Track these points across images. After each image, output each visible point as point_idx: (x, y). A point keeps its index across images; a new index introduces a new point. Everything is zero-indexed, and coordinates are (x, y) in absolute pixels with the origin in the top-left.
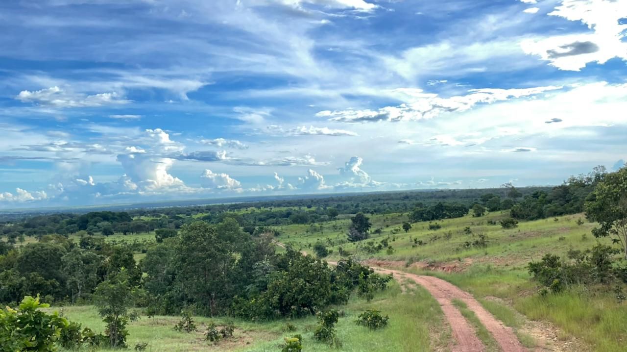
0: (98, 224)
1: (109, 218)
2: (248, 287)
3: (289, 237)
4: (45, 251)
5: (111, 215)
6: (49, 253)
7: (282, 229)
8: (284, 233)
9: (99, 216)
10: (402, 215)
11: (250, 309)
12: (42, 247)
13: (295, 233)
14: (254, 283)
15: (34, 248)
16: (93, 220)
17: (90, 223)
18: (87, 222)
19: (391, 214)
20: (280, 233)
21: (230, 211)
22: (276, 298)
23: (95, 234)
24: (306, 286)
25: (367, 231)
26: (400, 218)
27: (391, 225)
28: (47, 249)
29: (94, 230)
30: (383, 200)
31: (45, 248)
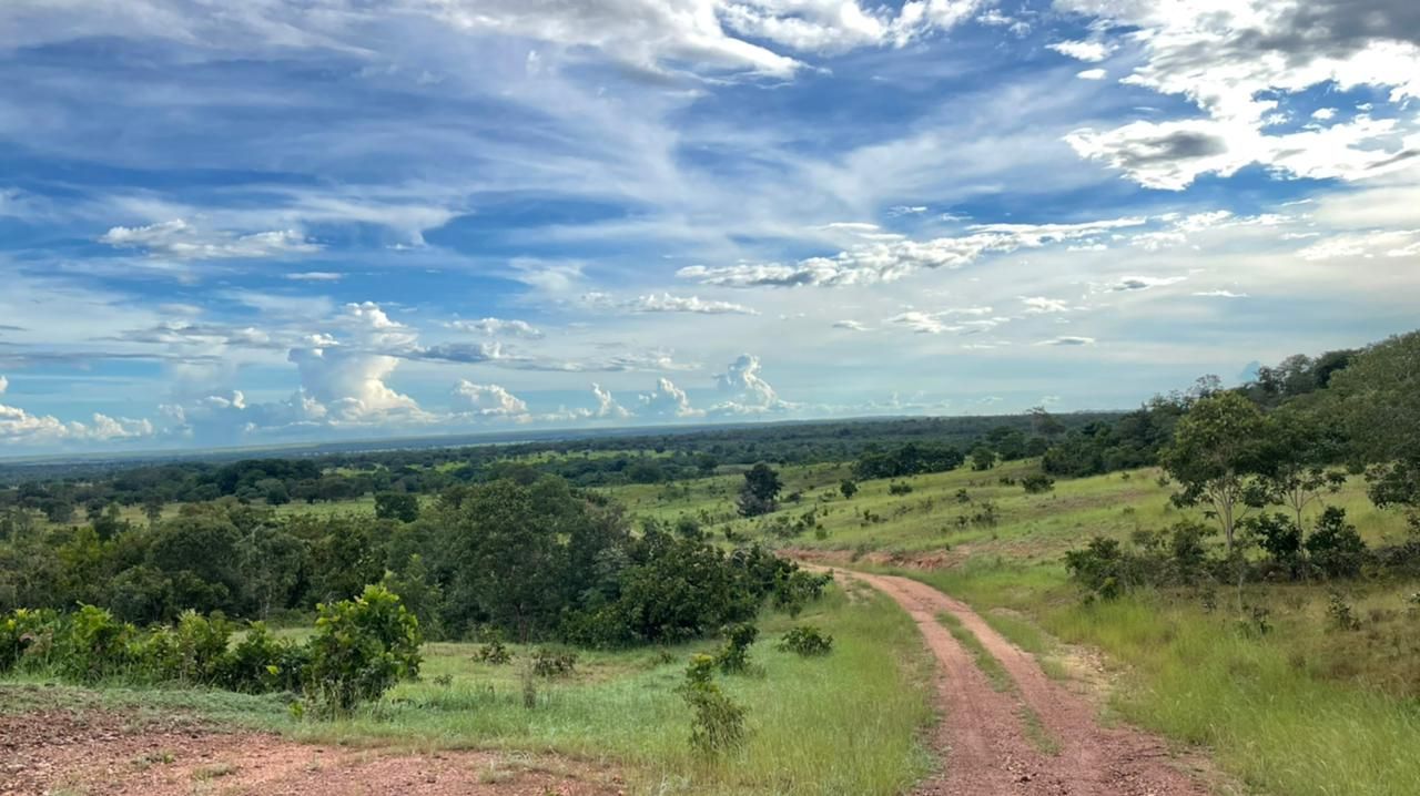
0: (257, 483)
1: (278, 470)
2: (587, 593)
4: (204, 533)
5: (281, 467)
6: (210, 534)
7: (612, 493)
8: (616, 500)
9: (258, 468)
10: (838, 467)
11: (592, 629)
12: (197, 525)
13: (636, 501)
14: (595, 585)
15: (181, 527)
16: (248, 475)
17: (243, 481)
18: (235, 478)
19: (817, 466)
21: (508, 458)
22: (638, 611)
23: (252, 501)
24: (688, 589)
25: (775, 497)
26: (835, 472)
27: (819, 485)
28: (205, 530)
29: (250, 494)
30: (800, 437)
31: (204, 527)
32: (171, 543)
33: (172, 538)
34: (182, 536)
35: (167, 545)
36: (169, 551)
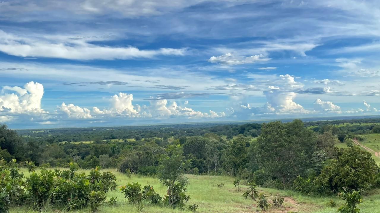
0: (250, 131)
1: (257, 127)
2: (308, 170)
3: (370, 142)
4: (198, 142)
5: (257, 126)
6: (200, 142)
8: (367, 139)
9: (251, 126)
11: (307, 186)
12: (197, 139)
13: (374, 140)
14: (312, 167)
15: (192, 139)
16: (247, 128)
17: (246, 130)
18: (244, 129)
20: (364, 139)
21: (332, 125)
22: (326, 179)
23: (248, 136)
29: (247, 134)
31: (199, 139)
32: (188, 144)
33: (189, 143)
34: (192, 142)
35: (187, 145)
36: (188, 147)
